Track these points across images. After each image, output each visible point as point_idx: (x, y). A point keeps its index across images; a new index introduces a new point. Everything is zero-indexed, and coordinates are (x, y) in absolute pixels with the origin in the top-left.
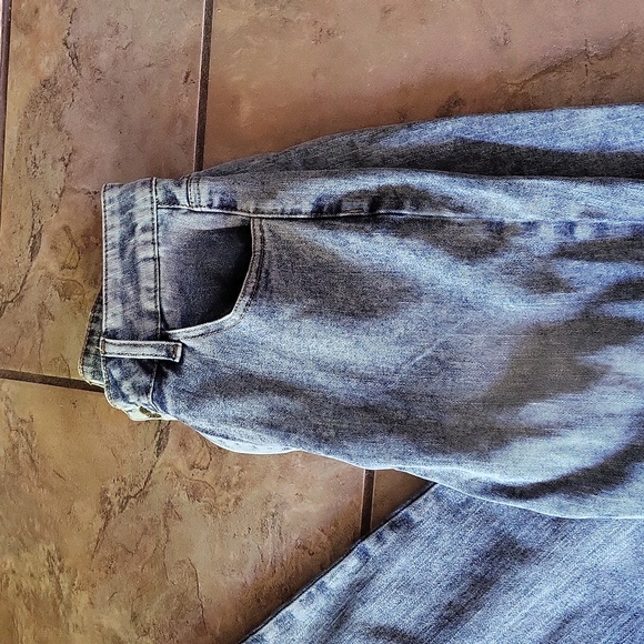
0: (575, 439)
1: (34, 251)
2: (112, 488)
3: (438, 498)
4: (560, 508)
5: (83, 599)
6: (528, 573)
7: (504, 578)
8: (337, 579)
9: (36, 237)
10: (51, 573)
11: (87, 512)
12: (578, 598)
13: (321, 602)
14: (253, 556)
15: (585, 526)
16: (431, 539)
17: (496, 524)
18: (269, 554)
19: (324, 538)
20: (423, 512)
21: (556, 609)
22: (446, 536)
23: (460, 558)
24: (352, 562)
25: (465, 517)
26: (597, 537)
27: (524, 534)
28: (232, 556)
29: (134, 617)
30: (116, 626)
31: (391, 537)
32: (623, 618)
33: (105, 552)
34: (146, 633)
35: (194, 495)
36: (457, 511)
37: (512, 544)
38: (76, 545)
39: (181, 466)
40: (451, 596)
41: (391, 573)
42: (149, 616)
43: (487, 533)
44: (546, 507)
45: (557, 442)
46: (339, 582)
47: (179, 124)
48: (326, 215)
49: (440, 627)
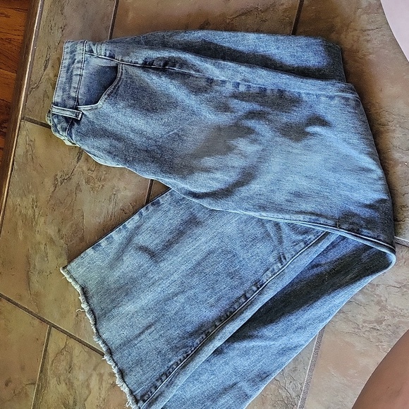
0: (218, 175)
1: (46, 67)
2: (59, 174)
3: (172, 195)
4: (210, 204)
5: (42, 220)
6: (198, 231)
7: (189, 232)
8: (130, 224)
9: (47, 61)
10: (33, 207)
11: (48, 183)
12: (214, 245)
13: (124, 233)
14: (105, 211)
15: (220, 214)
16: (166, 212)
17: (192, 210)
18: (110, 211)
19: (131, 207)
20: (165, 200)
21: (205, 248)
22: (172, 212)
23: (176, 222)
24: (136, 217)
25: (181, 205)
26: (225, 219)
27: (200, 215)
28: (98, 210)
29: (59, 231)
30: (52, 234)
31: (151, 208)
32: (229, 256)
33: (52, 202)
34: (62, 238)
35: (88, 182)
36: (178, 202)
37: (195, 218)
38: (43, 197)
39: (85, 169)
40: (170, 237)
41: (149, 224)
42: (64, 231)
43: (188, 212)
44: (205, 203)
45: (212, 175)
46: (131, 226)
47: (106, 19)
48: (147, 66)
49: (163, 249)
